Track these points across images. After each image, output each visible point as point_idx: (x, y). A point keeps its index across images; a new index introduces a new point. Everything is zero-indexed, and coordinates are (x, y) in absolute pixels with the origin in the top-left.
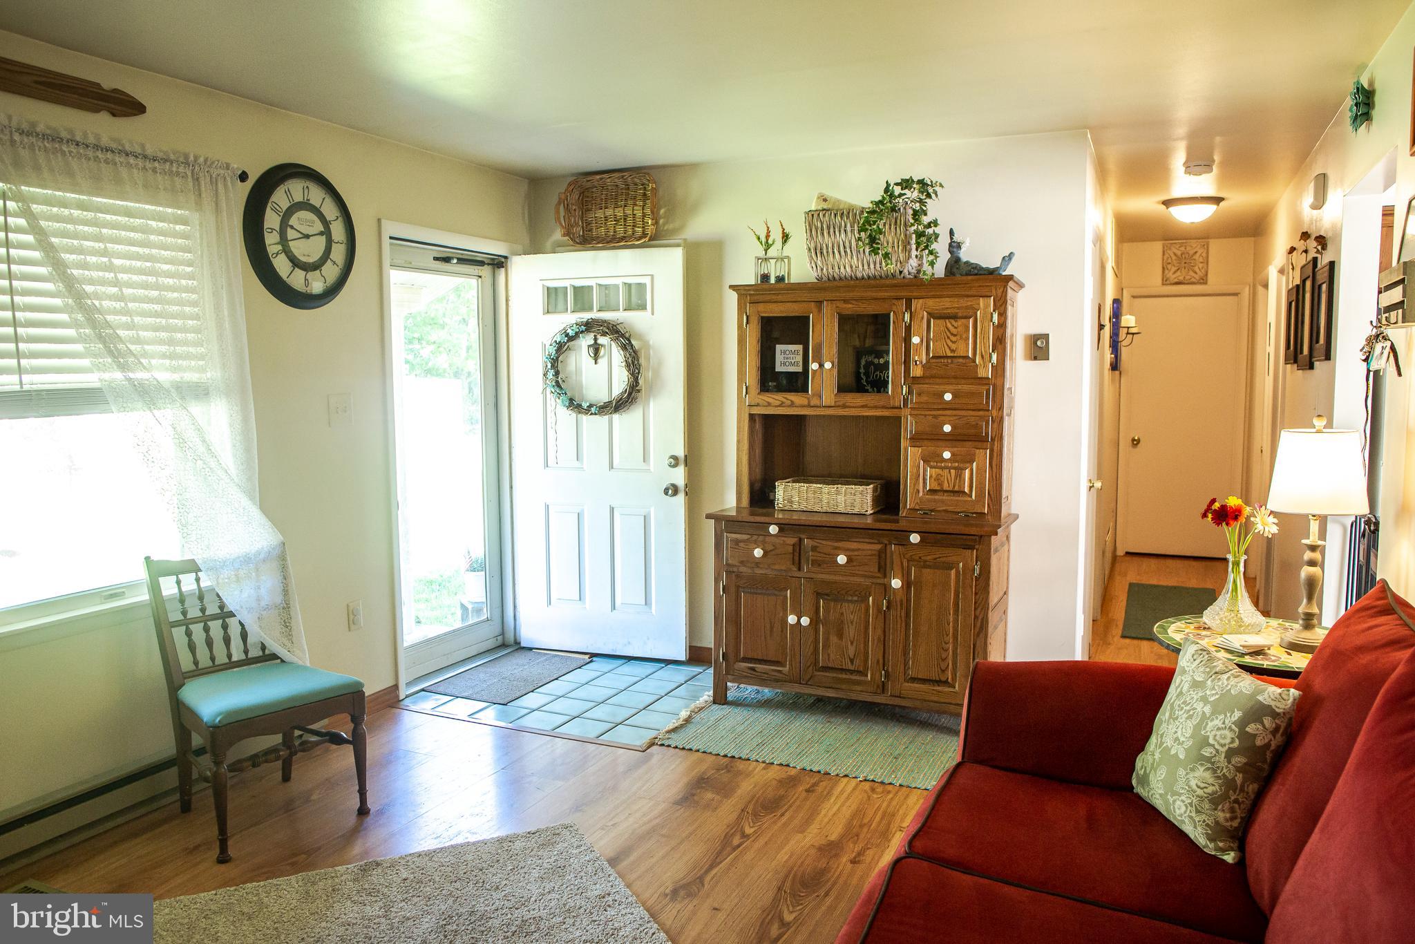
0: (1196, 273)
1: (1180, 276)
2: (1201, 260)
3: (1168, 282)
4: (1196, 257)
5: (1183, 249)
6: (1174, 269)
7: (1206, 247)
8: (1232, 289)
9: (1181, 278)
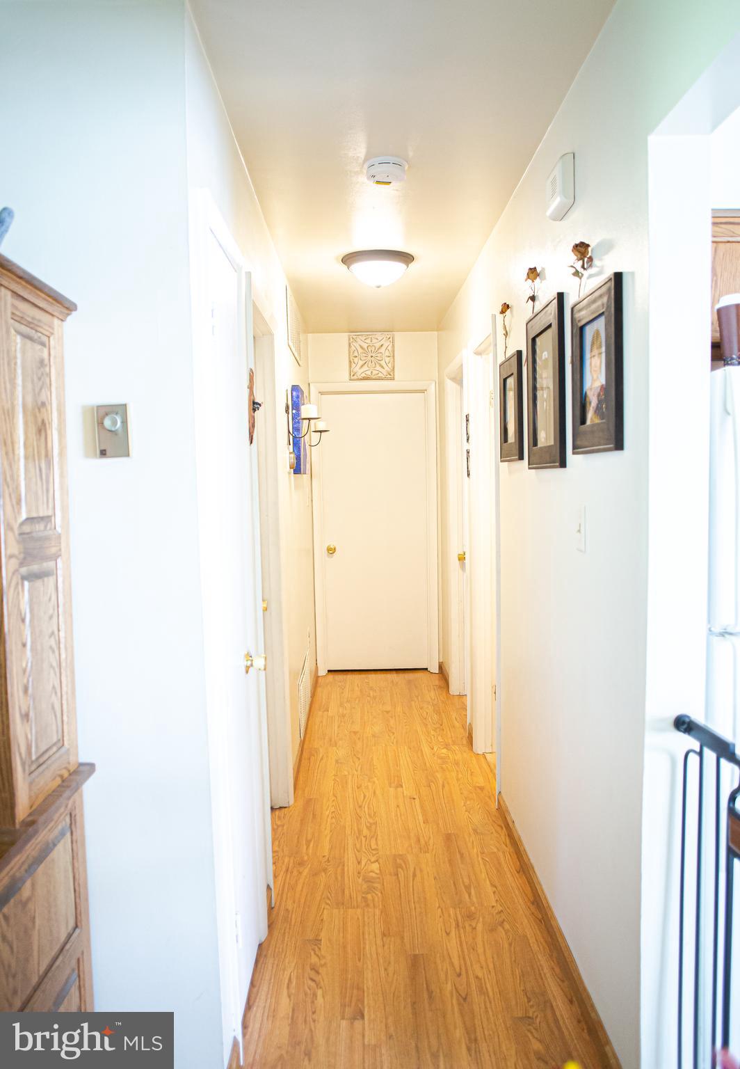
0: (382, 367)
1: (366, 371)
2: (387, 354)
3: (355, 377)
4: (382, 350)
5: (368, 341)
6: (361, 363)
7: (391, 339)
8: (418, 386)
9: (369, 373)
